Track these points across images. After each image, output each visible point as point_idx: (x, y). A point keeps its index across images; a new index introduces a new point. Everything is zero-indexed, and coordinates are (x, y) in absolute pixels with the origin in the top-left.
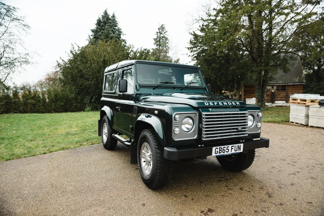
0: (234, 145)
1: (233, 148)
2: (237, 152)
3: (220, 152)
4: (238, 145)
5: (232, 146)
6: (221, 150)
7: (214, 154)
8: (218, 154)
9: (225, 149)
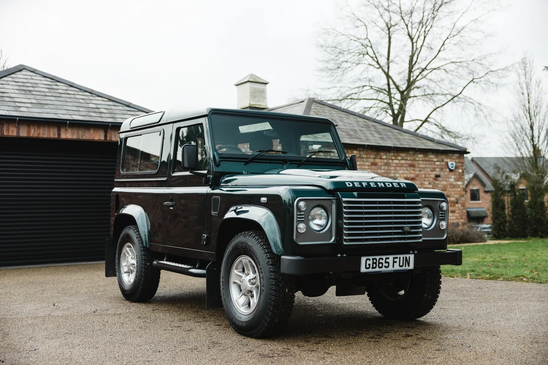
0: (398, 256)
3: (374, 266)
4: (405, 256)
5: (394, 258)
6: (376, 263)
7: (363, 269)
8: (371, 270)
9: (383, 261)
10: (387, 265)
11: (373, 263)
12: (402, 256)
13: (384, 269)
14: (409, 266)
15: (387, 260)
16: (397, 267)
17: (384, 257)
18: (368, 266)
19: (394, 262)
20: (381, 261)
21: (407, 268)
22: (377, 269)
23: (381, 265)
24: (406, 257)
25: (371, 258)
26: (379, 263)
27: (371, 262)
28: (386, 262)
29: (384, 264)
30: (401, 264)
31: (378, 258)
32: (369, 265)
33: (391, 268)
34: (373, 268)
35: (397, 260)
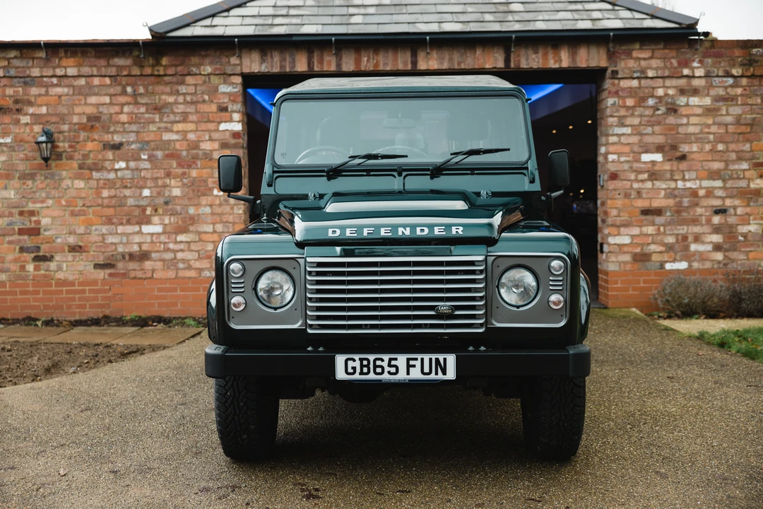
0: (419, 356)
1: (412, 363)
2: (433, 376)
3: (365, 370)
4: (434, 357)
5: (408, 360)
6: (368, 366)
7: (341, 375)
8: (357, 376)
9: (385, 364)
10: (393, 370)
11: (362, 366)
12: (426, 357)
13: (386, 376)
14: (444, 373)
15: (393, 363)
16: (416, 374)
17: (386, 357)
18: (350, 370)
19: (409, 366)
20: (378, 363)
21: (440, 376)
22: (372, 376)
23: (379, 370)
24: (437, 360)
25: (357, 357)
26: (375, 367)
27: (357, 364)
28: (390, 365)
29: (387, 369)
30: (426, 369)
31: (372, 357)
32: (354, 368)
33: (402, 375)
34: (361, 373)
35: (418, 363)
